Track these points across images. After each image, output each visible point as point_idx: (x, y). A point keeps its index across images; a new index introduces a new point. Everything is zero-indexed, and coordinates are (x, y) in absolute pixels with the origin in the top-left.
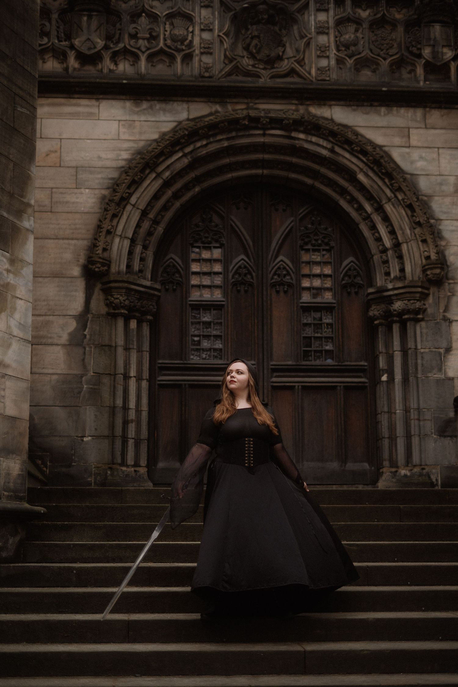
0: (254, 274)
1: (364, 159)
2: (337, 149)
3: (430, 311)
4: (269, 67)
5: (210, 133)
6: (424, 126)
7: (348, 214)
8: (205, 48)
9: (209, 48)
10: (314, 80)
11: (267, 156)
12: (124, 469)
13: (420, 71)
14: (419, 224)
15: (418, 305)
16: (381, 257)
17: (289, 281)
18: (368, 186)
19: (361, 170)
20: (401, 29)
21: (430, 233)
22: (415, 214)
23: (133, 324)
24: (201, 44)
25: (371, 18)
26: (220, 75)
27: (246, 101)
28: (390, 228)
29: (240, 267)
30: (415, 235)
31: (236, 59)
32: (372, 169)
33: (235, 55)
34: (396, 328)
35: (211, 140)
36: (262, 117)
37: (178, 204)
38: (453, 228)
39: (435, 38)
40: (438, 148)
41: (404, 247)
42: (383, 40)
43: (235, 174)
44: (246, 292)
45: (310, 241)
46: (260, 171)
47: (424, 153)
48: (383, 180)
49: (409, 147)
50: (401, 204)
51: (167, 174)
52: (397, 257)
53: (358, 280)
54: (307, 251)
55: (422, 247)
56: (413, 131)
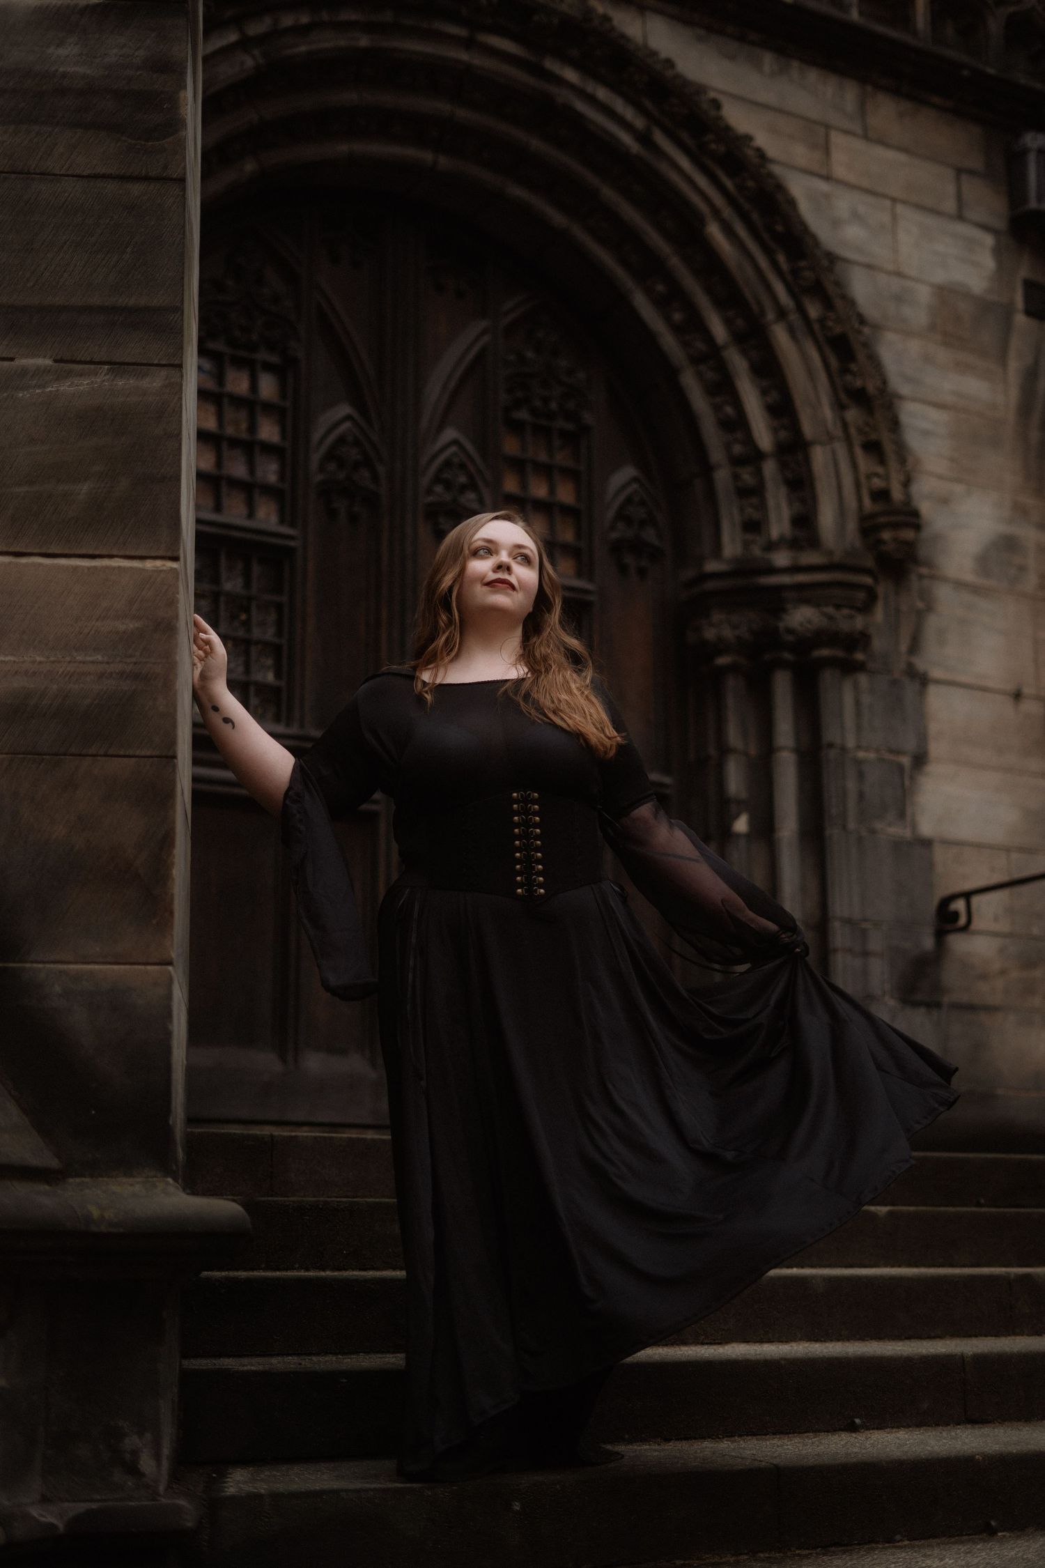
0: (381, 469)
1: (729, 184)
2: (659, 138)
3: (878, 644)
6: (859, 131)
7: (650, 338)
14: (861, 398)
15: (859, 622)
16: (736, 477)
18: (733, 268)
19: (716, 213)
21: (891, 428)
22: (853, 367)
28: (774, 396)
29: (341, 440)
30: (845, 425)
32: (745, 216)
34: (782, 687)
38: (927, 426)
40: (894, 200)
41: (819, 457)
44: (354, 519)
45: (527, 400)
46: (427, 156)
47: (861, 203)
48: (769, 253)
49: (828, 178)
50: (813, 334)
53: (650, 535)
54: (516, 427)
55: (865, 463)
56: (837, 139)
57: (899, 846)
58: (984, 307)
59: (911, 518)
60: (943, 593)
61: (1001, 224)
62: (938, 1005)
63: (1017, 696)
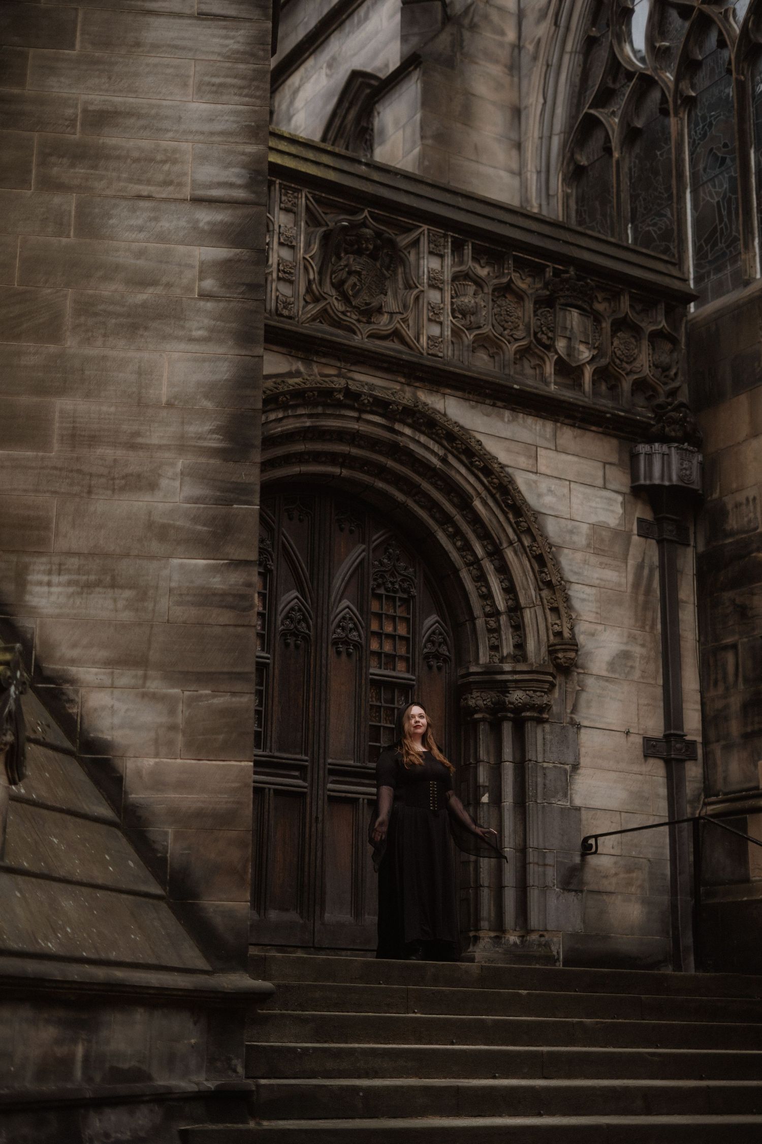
0: (311, 622)
1: (485, 480)
2: (451, 459)
3: (555, 709)
4: (364, 320)
5: (291, 403)
6: (554, 448)
7: (445, 554)
8: (285, 272)
9: (290, 273)
10: (425, 353)
11: (355, 451)
13: (549, 369)
14: (549, 585)
15: (545, 699)
16: (487, 623)
17: (356, 639)
18: (486, 521)
19: (479, 494)
20: (529, 306)
21: (564, 600)
22: (546, 570)
24: (279, 265)
25: (495, 281)
26: (304, 318)
27: (339, 365)
28: (506, 584)
29: (292, 609)
30: (541, 598)
31: (326, 299)
32: (493, 496)
33: (325, 293)
34: (507, 729)
35: (290, 412)
36: (365, 394)
38: (585, 596)
39: (572, 327)
40: (570, 481)
41: (528, 614)
42: (508, 315)
43: (304, 468)
44: (297, 647)
45: (384, 583)
46: (336, 470)
47: (553, 484)
48: (505, 514)
49: (536, 473)
50: (526, 553)
52: (512, 626)
53: (444, 650)
54: (379, 597)
55: (551, 618)
56: (541, 452)
57: (563, 810)
58: (616, 533)
59: (573, 645)
60: (590, 681)
61: (626, 490)
62: (582, 891)
63: (628, 733)
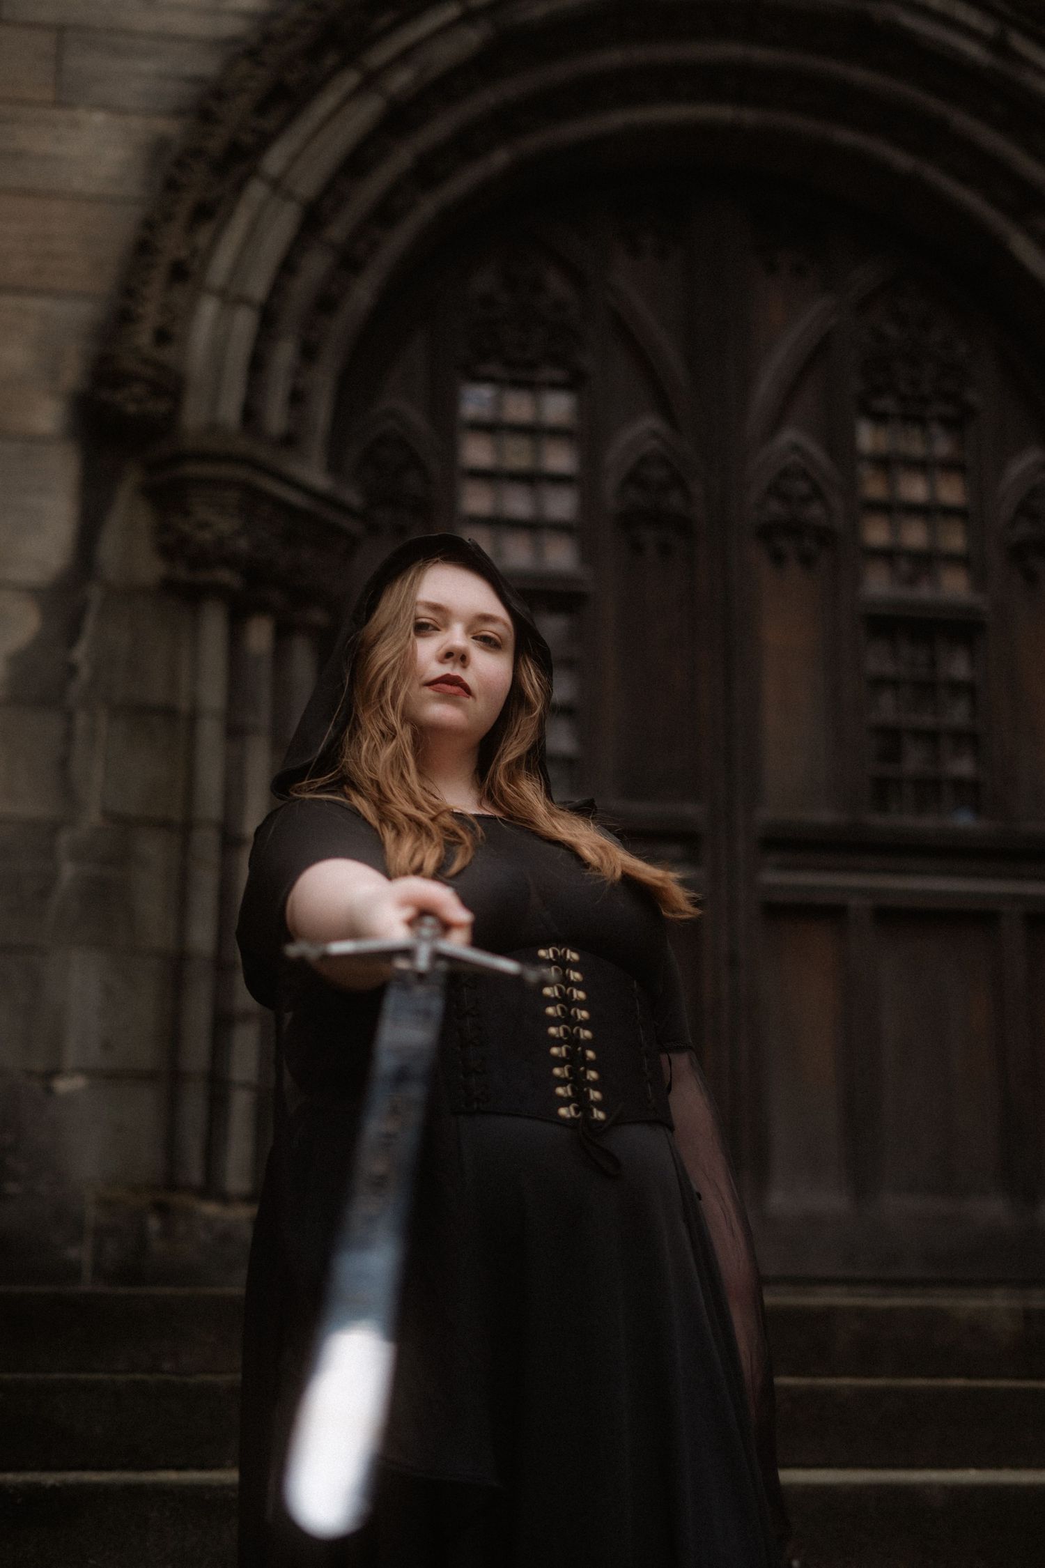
0: (696, 487)
2: (1018, 42)
11: (761, 55)
12: (211, 1209)
17: (822, 520)
23: (260, 635)
29: (644, 461)
37: (427, 207)
43: (637, 116)
44: (664, 551)
45: (891, 386)
51: (402, 79)
54: (880, 417)
